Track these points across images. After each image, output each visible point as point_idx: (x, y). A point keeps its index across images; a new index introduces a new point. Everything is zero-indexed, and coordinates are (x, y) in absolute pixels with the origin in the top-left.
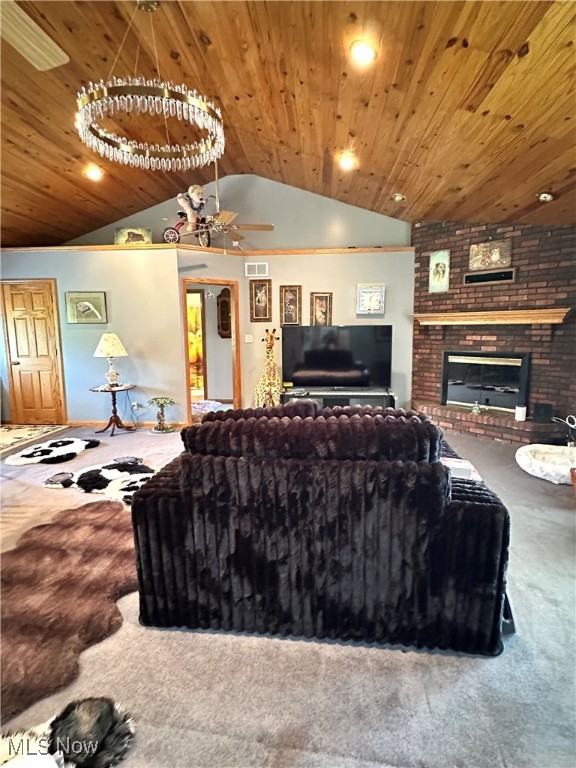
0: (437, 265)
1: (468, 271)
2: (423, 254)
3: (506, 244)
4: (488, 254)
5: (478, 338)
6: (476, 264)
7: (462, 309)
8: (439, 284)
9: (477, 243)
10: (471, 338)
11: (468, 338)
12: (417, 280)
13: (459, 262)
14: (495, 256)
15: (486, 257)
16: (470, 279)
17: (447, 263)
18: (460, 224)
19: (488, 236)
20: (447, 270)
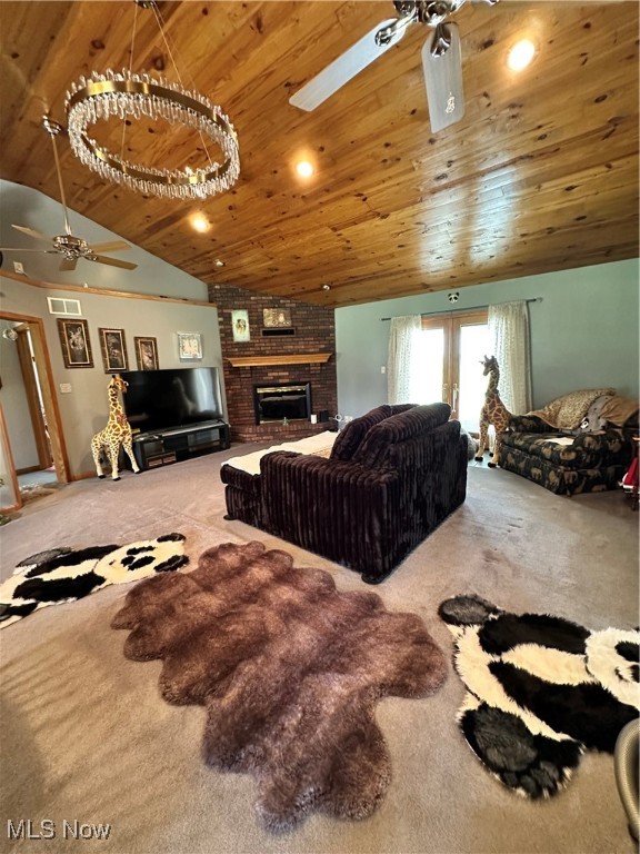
0: (239, 321)
1: (264, 327)
2: (225, 311)
3: (287, 312)
4: (276, 317)
5: (276, 374)
6: (269, 323)
7: (262, 354)
8: (242, 335)
9: (268, 308)
10: (272, 375)
11: (270, 374)
12: (221, 331)
13: (256, 321)
14: (282, 319)
15: (274, 319)
16: (265, 333)
17: (247, 320)
18: (254, 292)
19: (274, 304)
20: (247, 325)
